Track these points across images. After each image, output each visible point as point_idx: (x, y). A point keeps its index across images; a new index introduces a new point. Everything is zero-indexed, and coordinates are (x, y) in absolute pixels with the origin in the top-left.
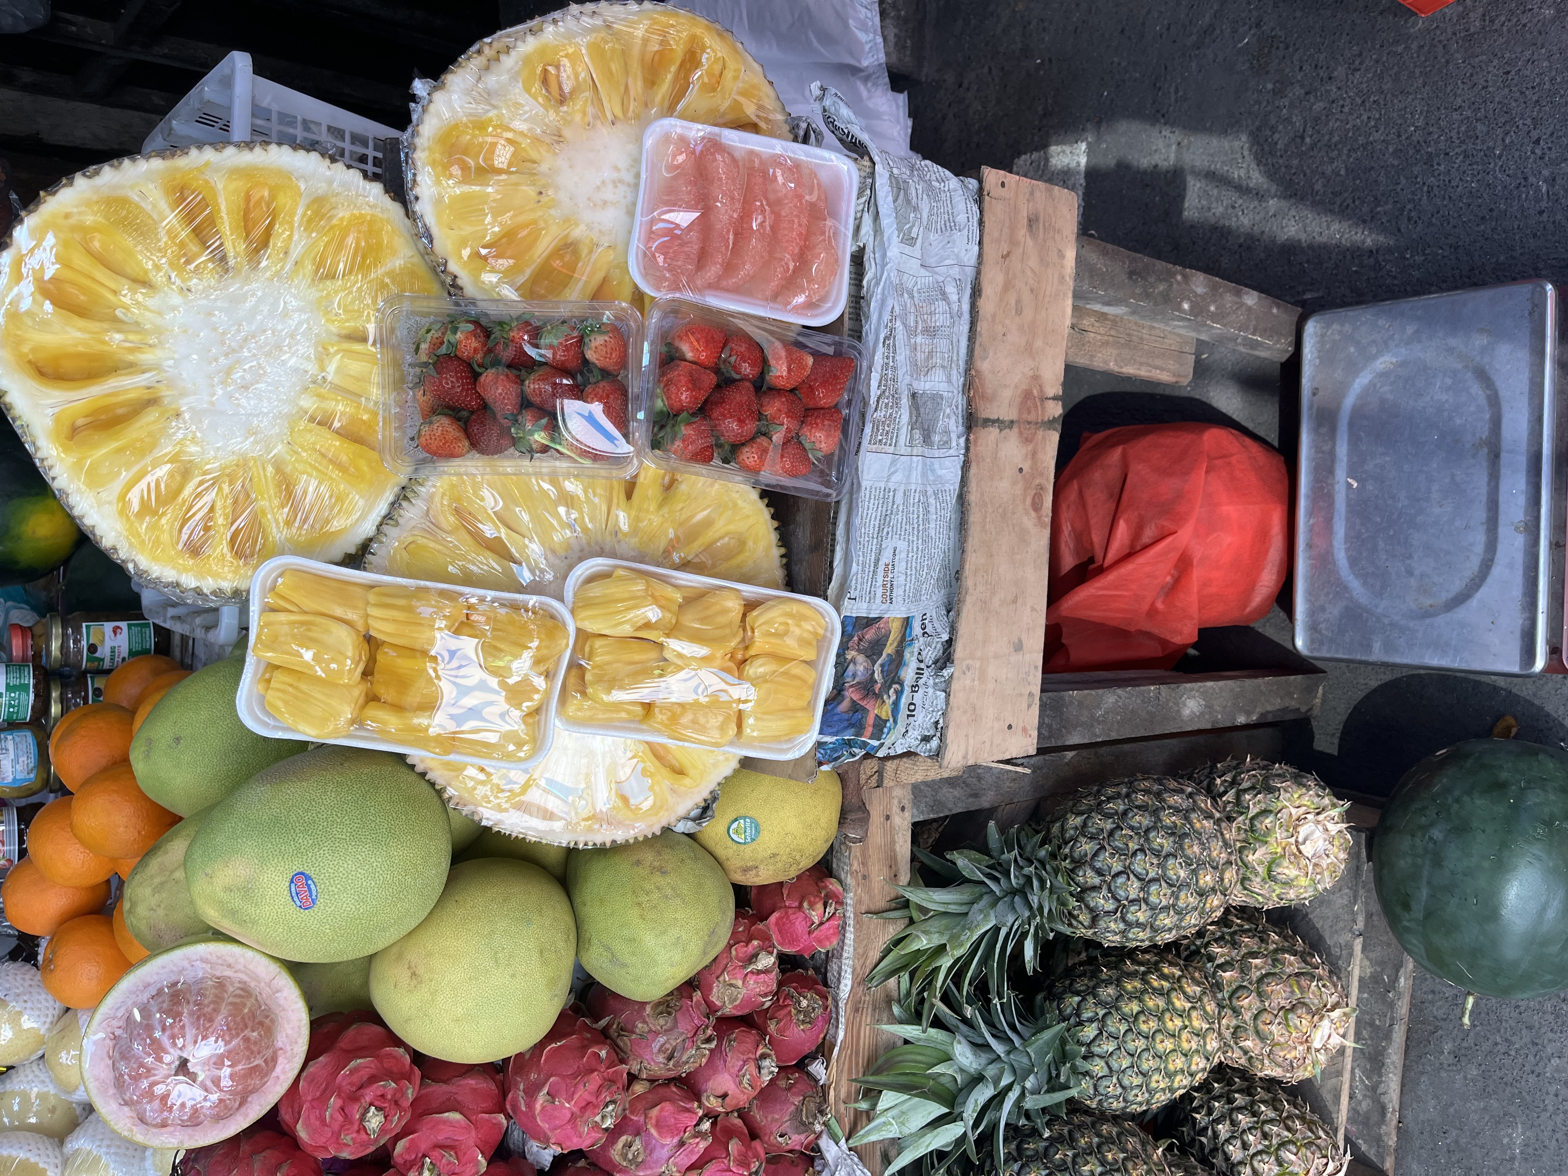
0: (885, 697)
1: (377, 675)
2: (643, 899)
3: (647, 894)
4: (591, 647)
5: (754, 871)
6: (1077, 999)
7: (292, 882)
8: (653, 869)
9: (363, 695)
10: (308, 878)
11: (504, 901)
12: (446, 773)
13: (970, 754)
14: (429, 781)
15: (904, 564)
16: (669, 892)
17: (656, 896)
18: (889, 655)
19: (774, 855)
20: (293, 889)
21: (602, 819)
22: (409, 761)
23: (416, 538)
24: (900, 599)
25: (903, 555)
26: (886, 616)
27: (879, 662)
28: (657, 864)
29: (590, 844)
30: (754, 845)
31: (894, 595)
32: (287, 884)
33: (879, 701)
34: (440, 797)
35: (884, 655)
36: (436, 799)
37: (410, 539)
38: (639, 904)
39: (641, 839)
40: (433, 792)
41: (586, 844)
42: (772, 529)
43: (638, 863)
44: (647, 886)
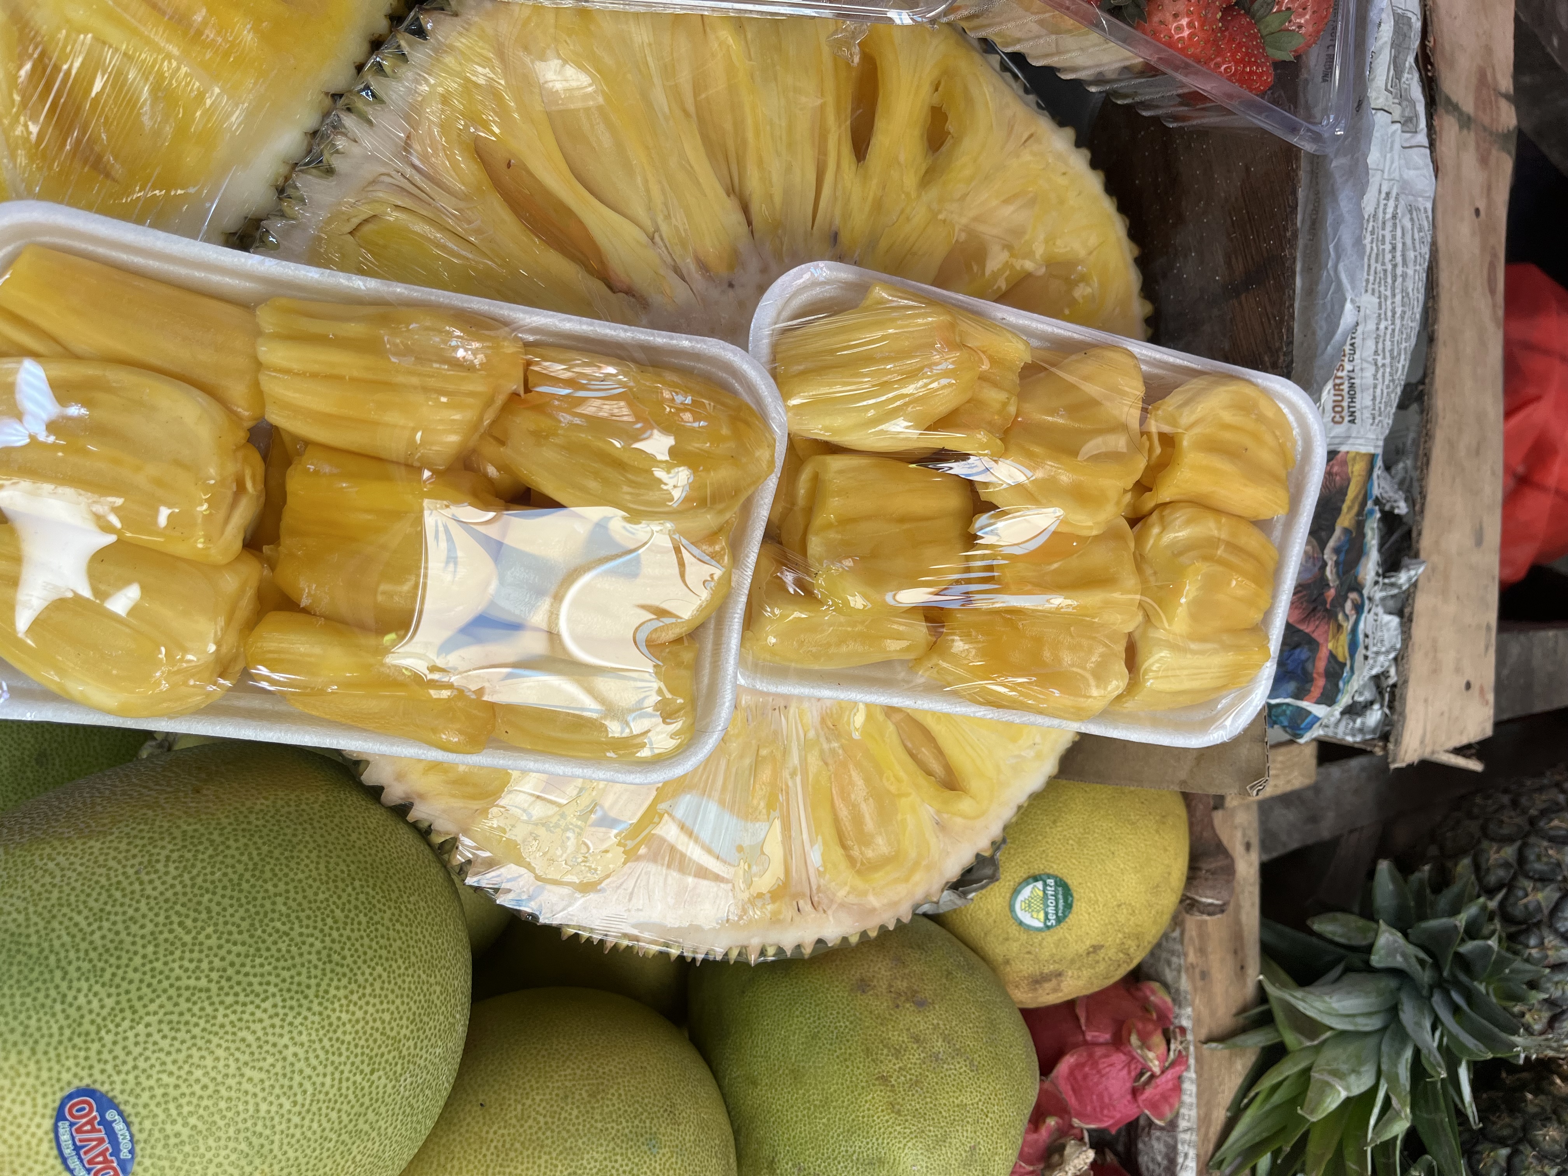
0: (1340, 617)
1: (287, 541)
2: (890, 1066)
3: (898, 1053)
4: (816, 479)
5: (1054, 982)
6: (1504, 1152)
7: (60, 1116)
8: (899, 999)
9: (250, 593)
10: (105, 1102)
11: (593, 1095)
12: (457, 803)
13: (1428, 735)
14: (414, 826)
15: (1370, 344)
16: (939, 1045)
17: (914, 1057)
18: (1346, 531)
19: (1096, 949)
20: (65, 1137)
21: (802, 895)
22: (369, 777)
23: (377, 209)
24: (1367, 414)
25: (1371, 326)
26: (1343, 449)
27: (1331, 543)
28: (902, 985)
29: (771, 951)
30: (1061, 931)
31: (1358, 405)
32: (48, 1123)
33: (1332, 626)
34: (445, 866)
35: (1338, 532)
36: (434, 869)
37: (366, 211)
38: (884, 1079)
39: (873, 934)
40: (427, 851)
41: (763, 953)
42: (1129, 259)
43: (863, 986)
44: (896, 1037)
